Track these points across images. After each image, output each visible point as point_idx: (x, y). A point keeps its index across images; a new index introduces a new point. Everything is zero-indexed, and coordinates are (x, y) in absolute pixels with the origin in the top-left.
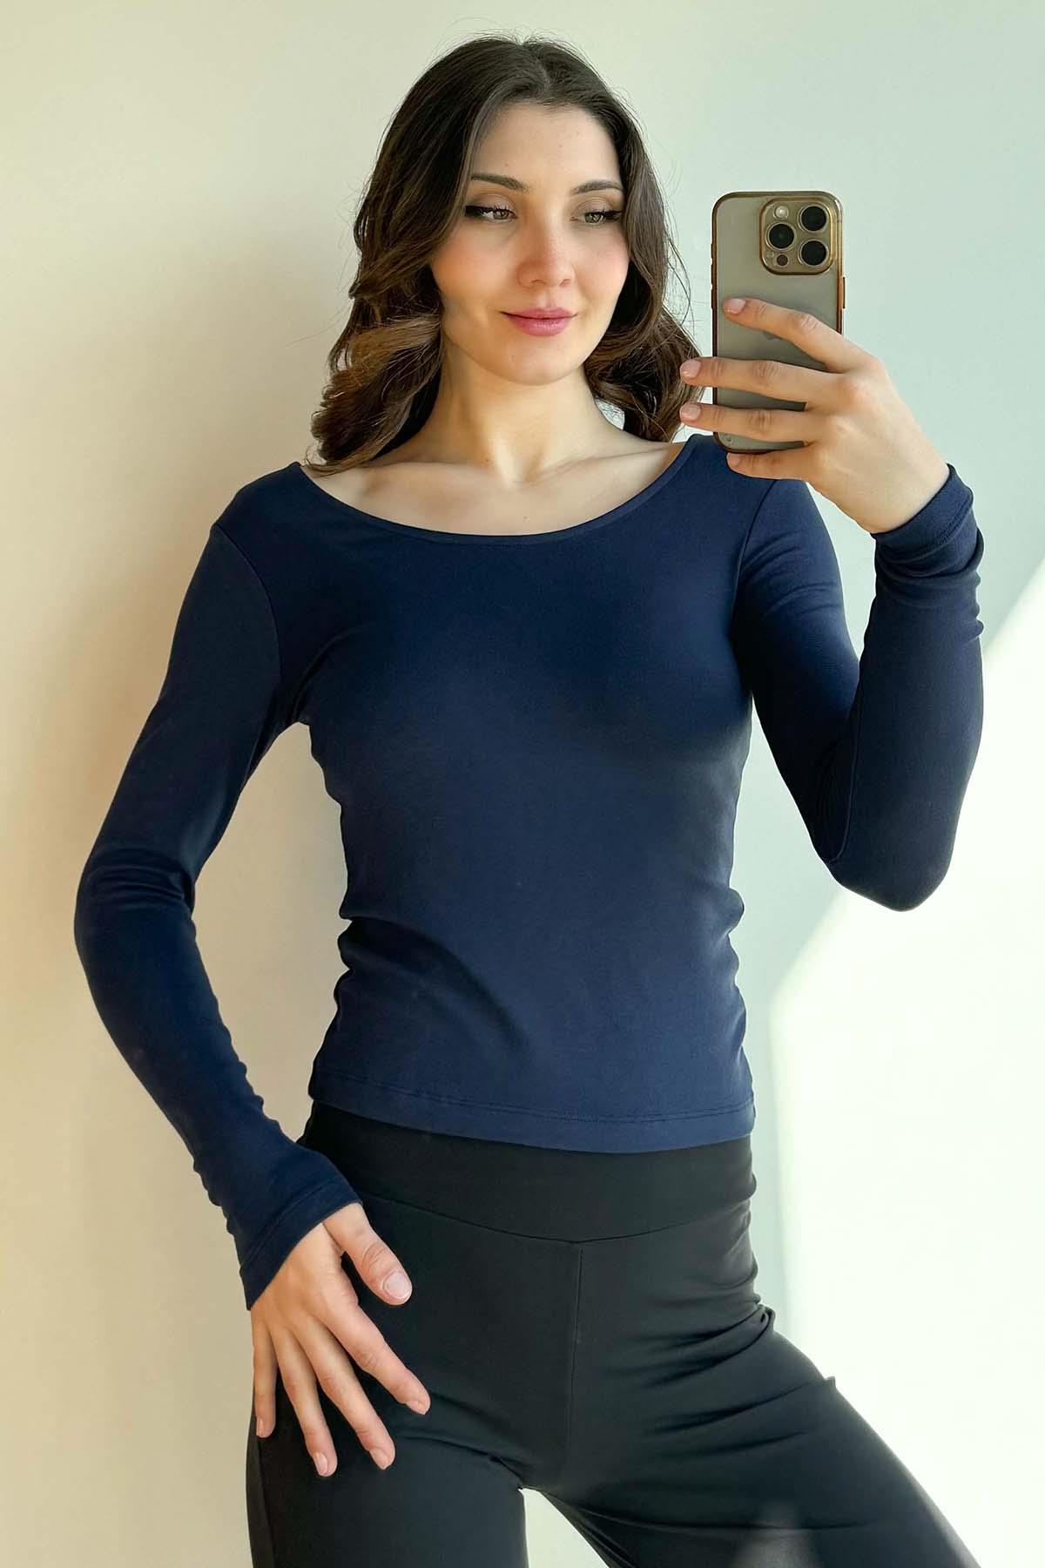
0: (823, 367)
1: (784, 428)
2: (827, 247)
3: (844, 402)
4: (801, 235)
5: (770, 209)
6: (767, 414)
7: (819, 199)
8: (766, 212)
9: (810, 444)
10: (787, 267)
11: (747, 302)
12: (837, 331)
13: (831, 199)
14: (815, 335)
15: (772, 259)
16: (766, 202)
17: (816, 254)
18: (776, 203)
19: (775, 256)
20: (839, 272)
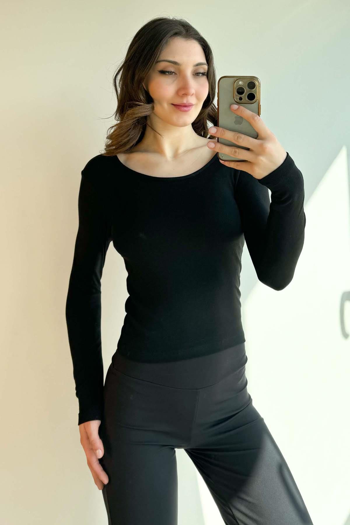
2: (255, 95)
5: (237, 82)
7: (253, 79)
8: (236, 83)
10: (243, 101)
13: (256, 79)
15: (237, 98)
16: (236, 79)
17: (252, 97)
18: (239, 80)
20: (259, 103)
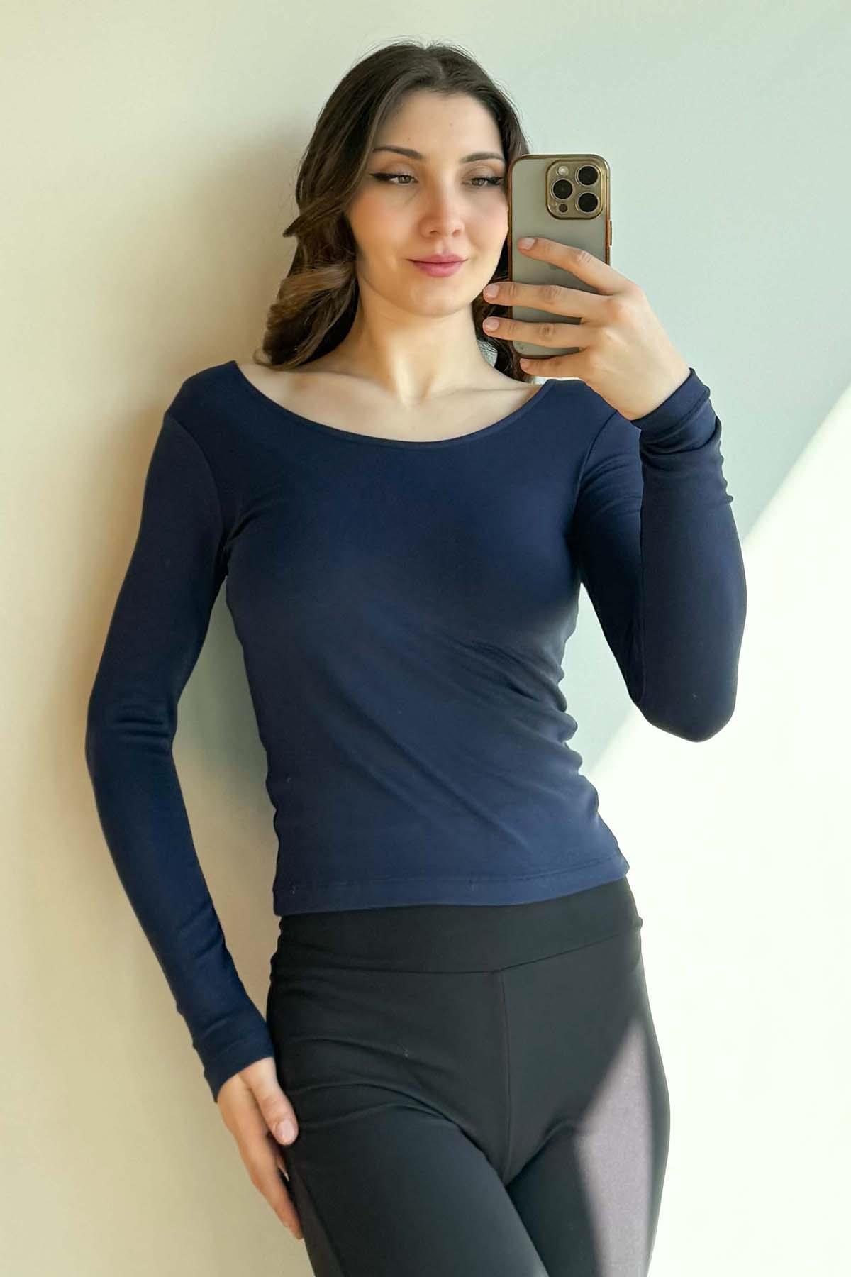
0: (596, 291)
1: (564, 337)
2: (598, 198)
3: (611, 317)
4: (578, 189)
5: (554, 168)
6: (551, 326)
7: (591, 161)
8: (551, 170)
9: (584, 350)
10: (568, 213)
11: (537, 241)
12: (606, 263)
13: (600, 160)
14: (589, 267)
15: (555, 207)
16: (551, 163)
17: (589, 203)
18: (557, 164)
19: (557, 205)
20: (607, 217)
